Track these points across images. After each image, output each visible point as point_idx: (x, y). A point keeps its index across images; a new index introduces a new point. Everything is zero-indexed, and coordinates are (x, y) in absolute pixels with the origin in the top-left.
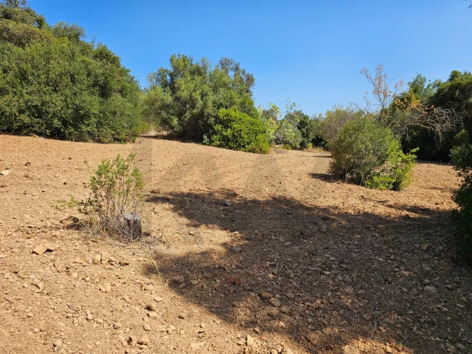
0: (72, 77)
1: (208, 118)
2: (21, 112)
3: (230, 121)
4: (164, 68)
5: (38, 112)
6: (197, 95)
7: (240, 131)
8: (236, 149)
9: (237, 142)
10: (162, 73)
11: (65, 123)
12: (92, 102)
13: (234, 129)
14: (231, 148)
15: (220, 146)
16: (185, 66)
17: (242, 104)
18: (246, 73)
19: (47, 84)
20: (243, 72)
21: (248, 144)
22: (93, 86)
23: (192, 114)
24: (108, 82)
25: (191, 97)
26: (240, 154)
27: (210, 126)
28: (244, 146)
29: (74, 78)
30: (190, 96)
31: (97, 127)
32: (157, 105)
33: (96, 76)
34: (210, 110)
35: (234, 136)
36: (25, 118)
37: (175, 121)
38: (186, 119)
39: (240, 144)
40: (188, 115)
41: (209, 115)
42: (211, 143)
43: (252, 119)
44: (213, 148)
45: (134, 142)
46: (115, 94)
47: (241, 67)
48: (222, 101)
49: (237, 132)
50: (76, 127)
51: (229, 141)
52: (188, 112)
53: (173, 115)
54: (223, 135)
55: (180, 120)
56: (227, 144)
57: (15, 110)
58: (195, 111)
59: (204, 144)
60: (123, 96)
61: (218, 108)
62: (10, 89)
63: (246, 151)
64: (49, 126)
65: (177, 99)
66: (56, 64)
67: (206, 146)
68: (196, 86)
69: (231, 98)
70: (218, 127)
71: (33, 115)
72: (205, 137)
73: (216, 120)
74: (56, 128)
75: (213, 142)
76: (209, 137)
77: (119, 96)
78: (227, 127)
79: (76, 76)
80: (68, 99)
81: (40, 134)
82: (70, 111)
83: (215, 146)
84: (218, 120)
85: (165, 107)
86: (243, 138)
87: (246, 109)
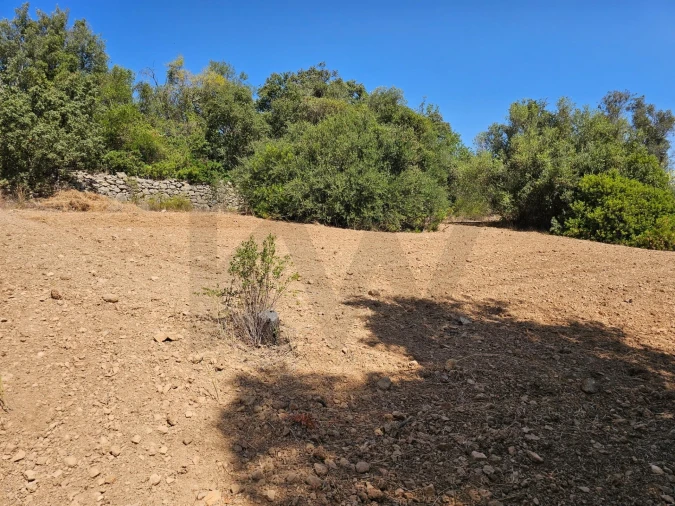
0: (361, 152)
1: (561, 192)
2: (306, 197)
3: (601, 194)
4: (499, 124)
5: (321, 196)
6: (545, 158)
7: (621, 210)
8: (612, 241)
9: (613, 228)
10: (496, 131)
11: (348, 208)
12: (378, 180)
13: (608, 208)
14: (600, 240)
15: (579, 236)
16: (531, 115)
17: (630, 164)
18: (657, 110)
19: (332, 164)
20: (650, 110)
21: (637, 232)
22: (384, 160)
23: (534, 187)
24: (401, 153)
25: (534, 162)
26: (619, 250)
27: (565, 204)
28: (628, 237)
29: (362, 153)
30: (533, 159)
31: (383, 212)
32: (482, 177)
33: (388, 147)
34: (566, 177)
35: (606, 218)
36: (309, 204)
37: (507, 199)
38: (525, 195)
39: (619, 232)
40: (527, 189)
41: (563, 187)
42: (563, 230)
43: (648, 189)
44: (568, 240)
45: (435, 230)
46: (410, 167)
47: (647, 103)
48: (589, 162)
49: (614, 212)
50: (358, 212)
51: (597, 226)
52: (528, 185)
53: (504, 190)
54: (587, 218)
55: (515, 197)
56: (594, 233)
57: (299, 196)
58: (538, 182)
59: (552, 233)
60: (424, 169)
61: (582, 175)
62: (298, 172)
63: (631, 245)
64: (331, 211)
65: (514, 166)
66: (346, 138)
67: (555, 237)
68: (545, 142)
69: (609, 155)
70: (579, 205)
71: (317, 200)
72: (554, 221)
73: (575, 195)
74: (338, 214)
75: (568, 229)
76: (561, 222)
77: (416, 168)
78: (594, 205)
79: (364, 150)
80: (352, 179)
81: (322, 222)
82: (352, 193)
83: (571, 236)
84: (579, 194)
85: (494, 179)
86: (625, 222)
87: (638, 173)
